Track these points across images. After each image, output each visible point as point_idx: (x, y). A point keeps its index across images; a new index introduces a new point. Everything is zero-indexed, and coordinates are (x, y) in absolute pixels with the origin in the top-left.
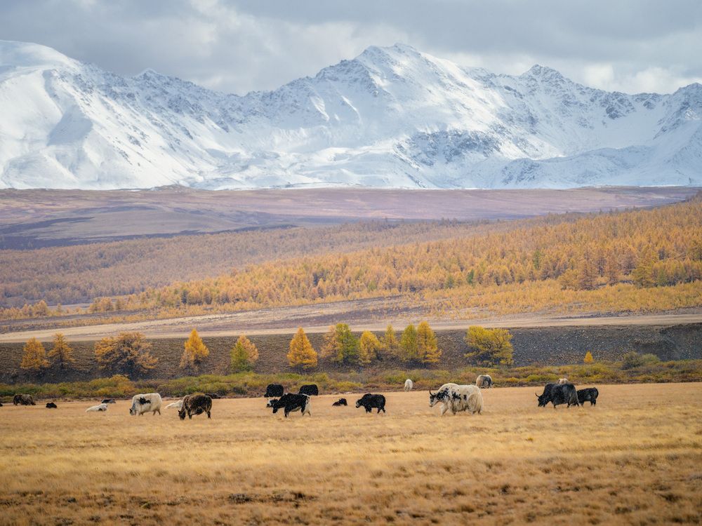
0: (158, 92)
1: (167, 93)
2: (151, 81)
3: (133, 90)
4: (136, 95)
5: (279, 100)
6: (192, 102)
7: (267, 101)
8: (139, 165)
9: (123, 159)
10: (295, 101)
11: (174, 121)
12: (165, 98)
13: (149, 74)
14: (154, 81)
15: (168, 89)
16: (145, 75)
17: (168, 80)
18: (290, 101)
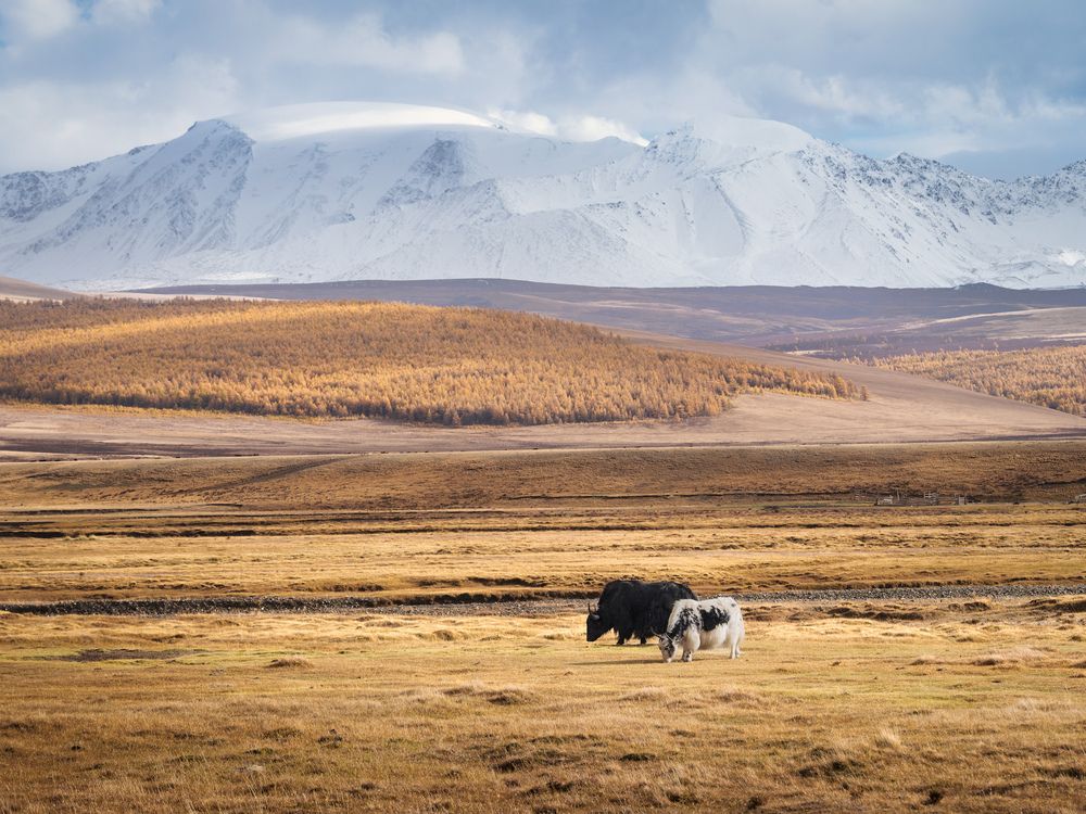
0: (915, 177)
1: (925, 179)
2: (905, 165)
3: (889, 175)
4: (892, 181)
5: (1054, 186)
6: (954, 189)
7: (1040, 187)
8: (908, 261)
9: (890, 254)
10: (1074, 188)
11: (936, 211)
12: (923, 184)
13: (903, 157)
14: (909, 164)
15: (926, 174)
16: (899, 157)
17: (925, 163)
18: (1067, 188)
